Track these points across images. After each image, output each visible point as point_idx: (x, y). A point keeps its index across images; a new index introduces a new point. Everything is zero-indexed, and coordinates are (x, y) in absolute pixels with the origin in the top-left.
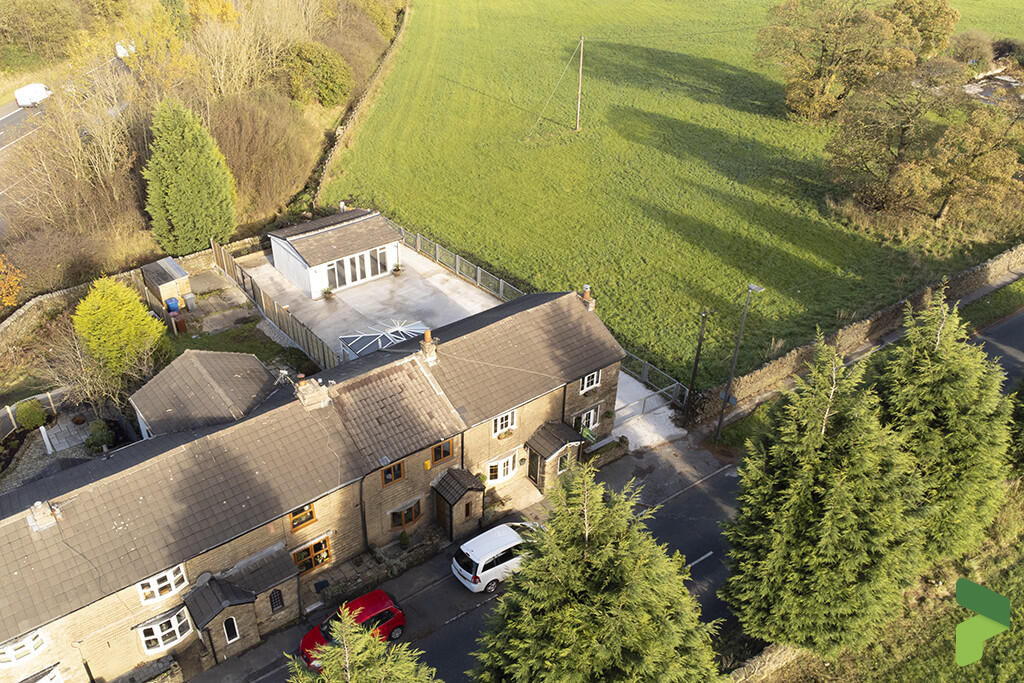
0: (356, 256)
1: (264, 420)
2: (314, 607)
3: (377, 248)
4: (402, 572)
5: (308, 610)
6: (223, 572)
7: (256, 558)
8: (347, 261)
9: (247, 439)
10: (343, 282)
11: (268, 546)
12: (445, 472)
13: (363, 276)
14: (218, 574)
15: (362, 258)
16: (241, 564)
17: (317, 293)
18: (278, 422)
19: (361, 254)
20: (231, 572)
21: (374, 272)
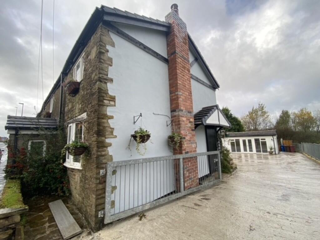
0: (247, 139)
3: (260, 138)
8: (241, 140)
13: (251, 150)
15: (250, 141)
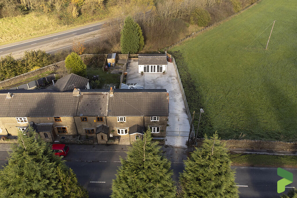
0: (153, 66)
1: (63, 94)
2: (57, 142)
3: (160, 65)
4: (81, 144)
5: (55, 142)
6: (37, 123)
7: (45, 124)
8: (150, 66)
9: (57, 97)
10: (148, 71)
11: (49, 122)
12: (101, 125)
13: (154, 71)
14: (36, 123)
15: (155, 67)
16: (41, 124)
17: (140, 72)
18: (65, 96)
19: (154, 65)
20: (39, 124)
21: (158, 71)
